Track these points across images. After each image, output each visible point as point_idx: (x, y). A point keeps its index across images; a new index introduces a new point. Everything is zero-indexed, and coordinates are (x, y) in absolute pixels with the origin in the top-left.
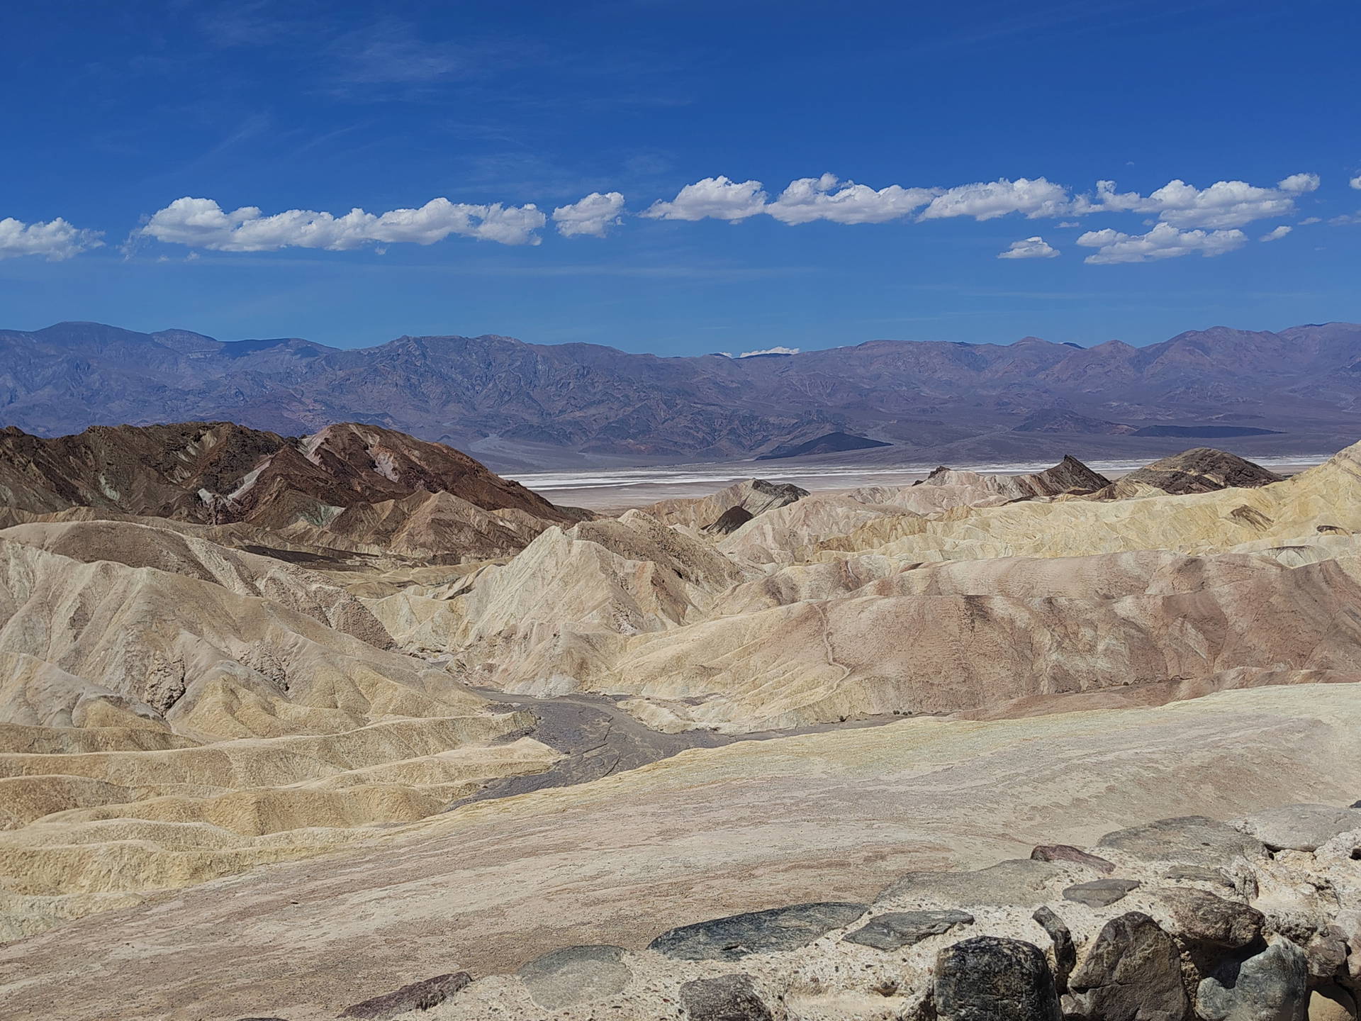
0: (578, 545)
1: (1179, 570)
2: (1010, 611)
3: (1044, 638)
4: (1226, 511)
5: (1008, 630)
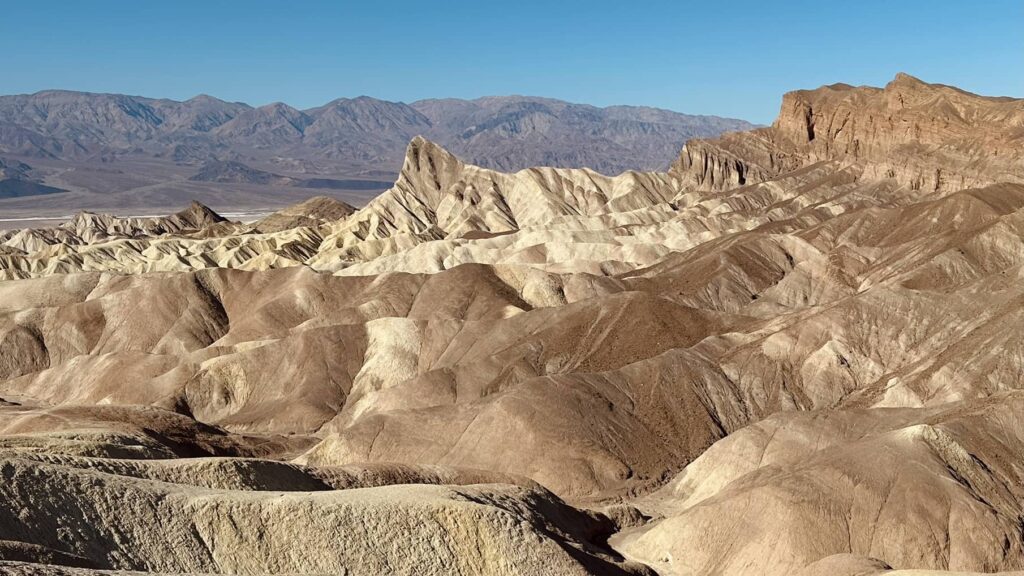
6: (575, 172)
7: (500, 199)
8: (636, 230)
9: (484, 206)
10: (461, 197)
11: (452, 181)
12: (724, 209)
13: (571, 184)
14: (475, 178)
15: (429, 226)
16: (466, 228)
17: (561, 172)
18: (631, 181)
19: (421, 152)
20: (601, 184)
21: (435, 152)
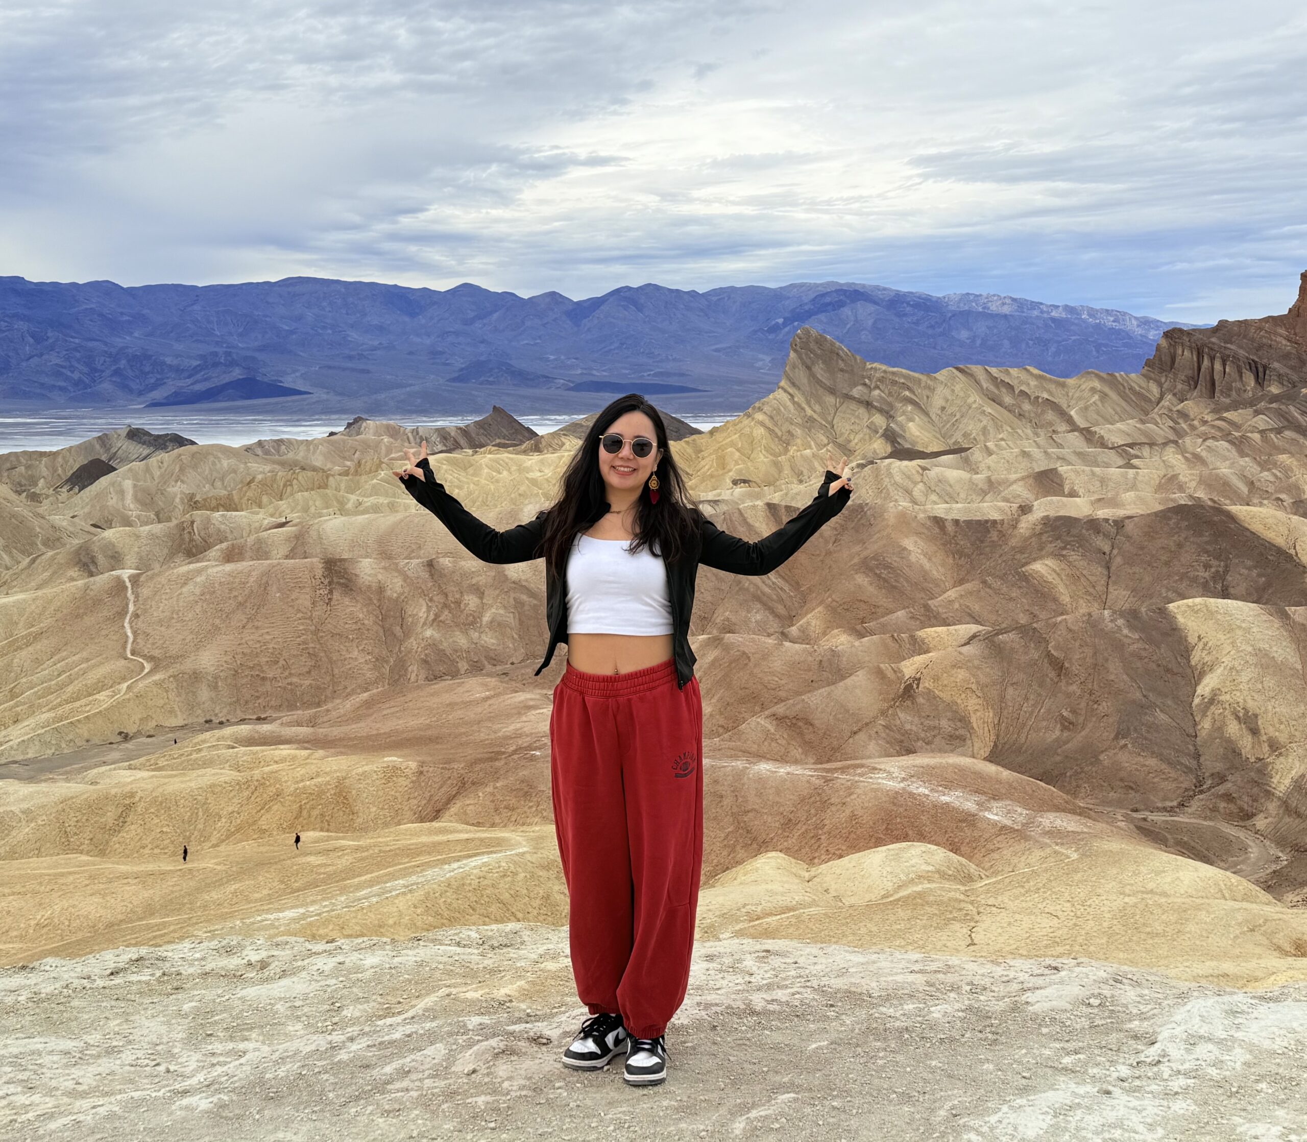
2: (380, 577)
3: (420, 611)
5: (375, 602)
7: (918, 407)
11: (851, 383)
14: (881, 380)
17: (994, 371)
18: (1097, 384)
20: (1052, 388)
21: (827, 347)
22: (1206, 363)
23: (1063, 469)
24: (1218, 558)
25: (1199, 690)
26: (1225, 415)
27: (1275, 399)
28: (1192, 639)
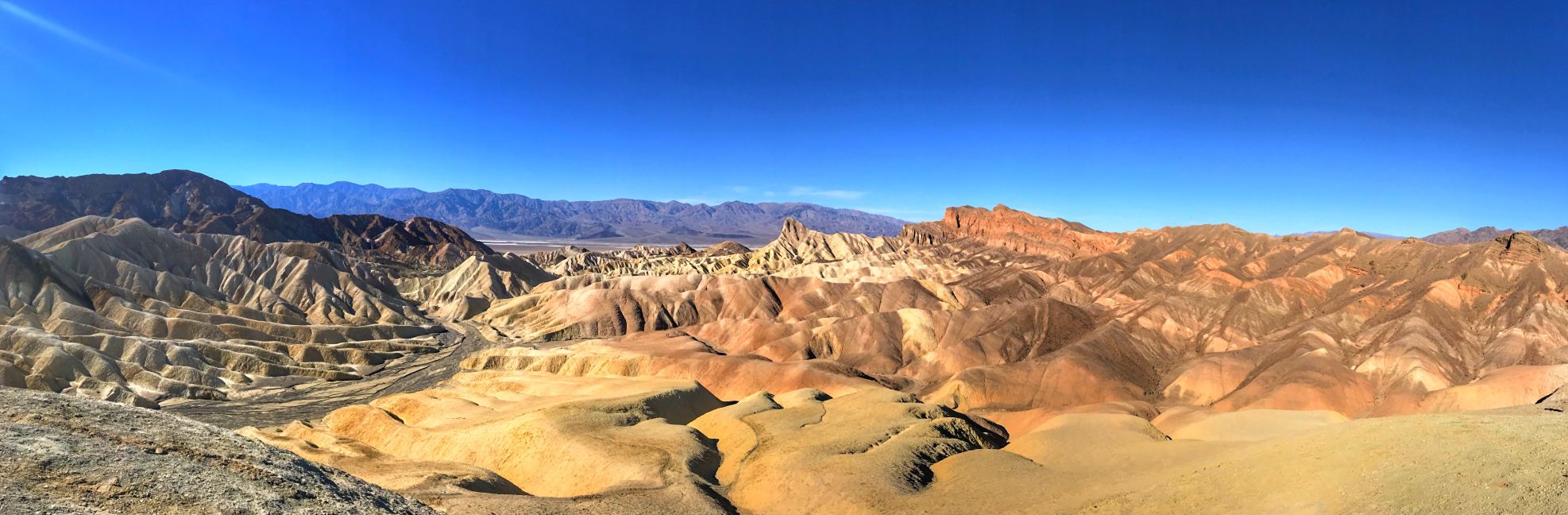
0: (482, 263)
1: (710, 282)
4: (733, 262)
6: (858, 235)
7: (827, 246)
8: (896, 262)
9: (820, 248)
10: (808, 243)
11: (804, 237)
12: (931, 254)
13: (857, 242)
14: (815, 236)
15: (796, 256)
16: (812, 256)
17: (852, 235)
18: (883, 241)
19: (791, 224)
20: (869, 241)
21: (796, 224)
22: (916, 235)
23: (871, 268)
24: (914, 295)
25: (906, 337)
26: (922, 251)
27: (935, 247)
28: (903, 321)
